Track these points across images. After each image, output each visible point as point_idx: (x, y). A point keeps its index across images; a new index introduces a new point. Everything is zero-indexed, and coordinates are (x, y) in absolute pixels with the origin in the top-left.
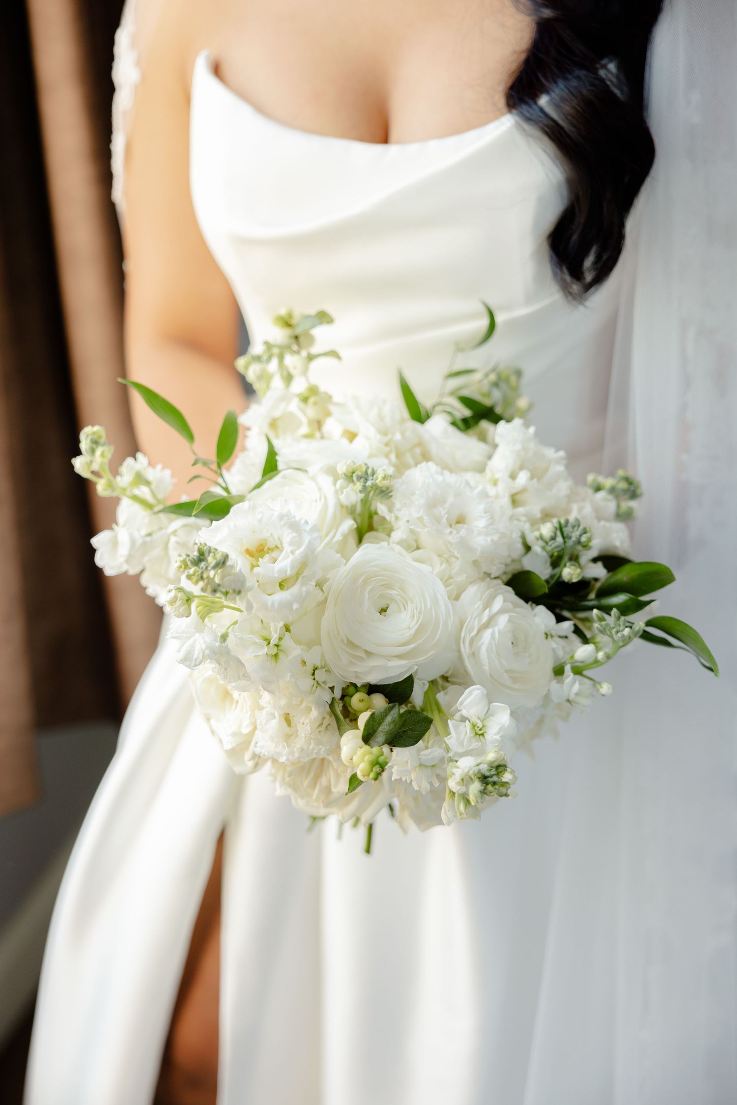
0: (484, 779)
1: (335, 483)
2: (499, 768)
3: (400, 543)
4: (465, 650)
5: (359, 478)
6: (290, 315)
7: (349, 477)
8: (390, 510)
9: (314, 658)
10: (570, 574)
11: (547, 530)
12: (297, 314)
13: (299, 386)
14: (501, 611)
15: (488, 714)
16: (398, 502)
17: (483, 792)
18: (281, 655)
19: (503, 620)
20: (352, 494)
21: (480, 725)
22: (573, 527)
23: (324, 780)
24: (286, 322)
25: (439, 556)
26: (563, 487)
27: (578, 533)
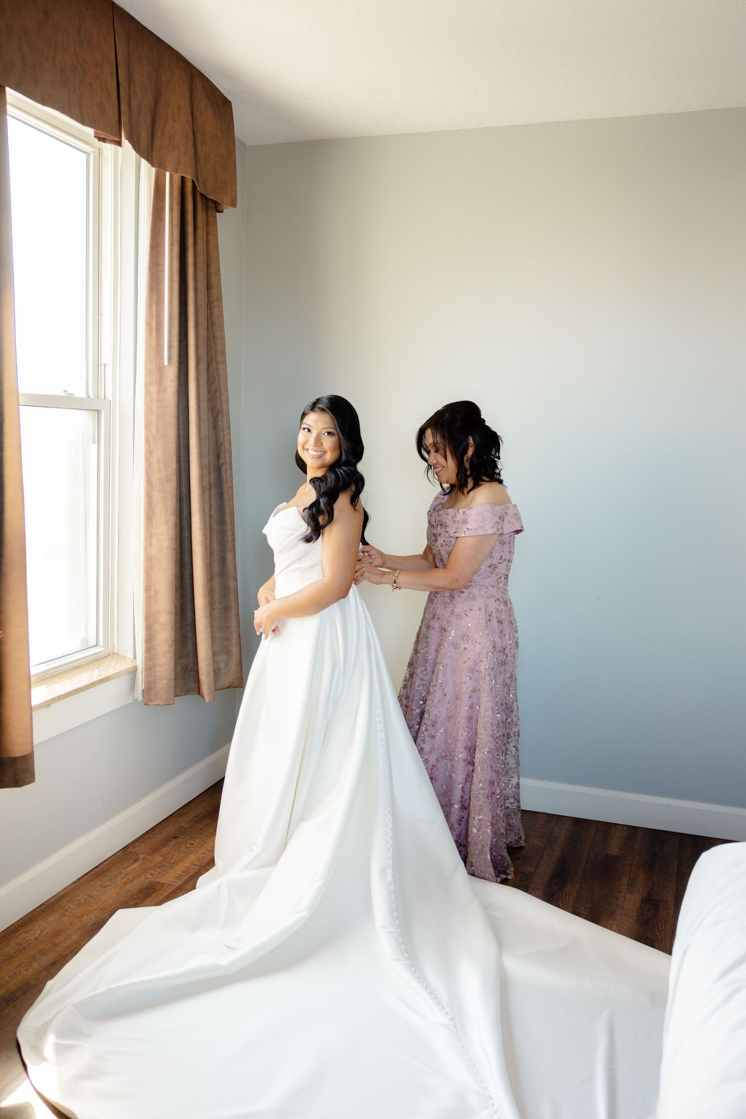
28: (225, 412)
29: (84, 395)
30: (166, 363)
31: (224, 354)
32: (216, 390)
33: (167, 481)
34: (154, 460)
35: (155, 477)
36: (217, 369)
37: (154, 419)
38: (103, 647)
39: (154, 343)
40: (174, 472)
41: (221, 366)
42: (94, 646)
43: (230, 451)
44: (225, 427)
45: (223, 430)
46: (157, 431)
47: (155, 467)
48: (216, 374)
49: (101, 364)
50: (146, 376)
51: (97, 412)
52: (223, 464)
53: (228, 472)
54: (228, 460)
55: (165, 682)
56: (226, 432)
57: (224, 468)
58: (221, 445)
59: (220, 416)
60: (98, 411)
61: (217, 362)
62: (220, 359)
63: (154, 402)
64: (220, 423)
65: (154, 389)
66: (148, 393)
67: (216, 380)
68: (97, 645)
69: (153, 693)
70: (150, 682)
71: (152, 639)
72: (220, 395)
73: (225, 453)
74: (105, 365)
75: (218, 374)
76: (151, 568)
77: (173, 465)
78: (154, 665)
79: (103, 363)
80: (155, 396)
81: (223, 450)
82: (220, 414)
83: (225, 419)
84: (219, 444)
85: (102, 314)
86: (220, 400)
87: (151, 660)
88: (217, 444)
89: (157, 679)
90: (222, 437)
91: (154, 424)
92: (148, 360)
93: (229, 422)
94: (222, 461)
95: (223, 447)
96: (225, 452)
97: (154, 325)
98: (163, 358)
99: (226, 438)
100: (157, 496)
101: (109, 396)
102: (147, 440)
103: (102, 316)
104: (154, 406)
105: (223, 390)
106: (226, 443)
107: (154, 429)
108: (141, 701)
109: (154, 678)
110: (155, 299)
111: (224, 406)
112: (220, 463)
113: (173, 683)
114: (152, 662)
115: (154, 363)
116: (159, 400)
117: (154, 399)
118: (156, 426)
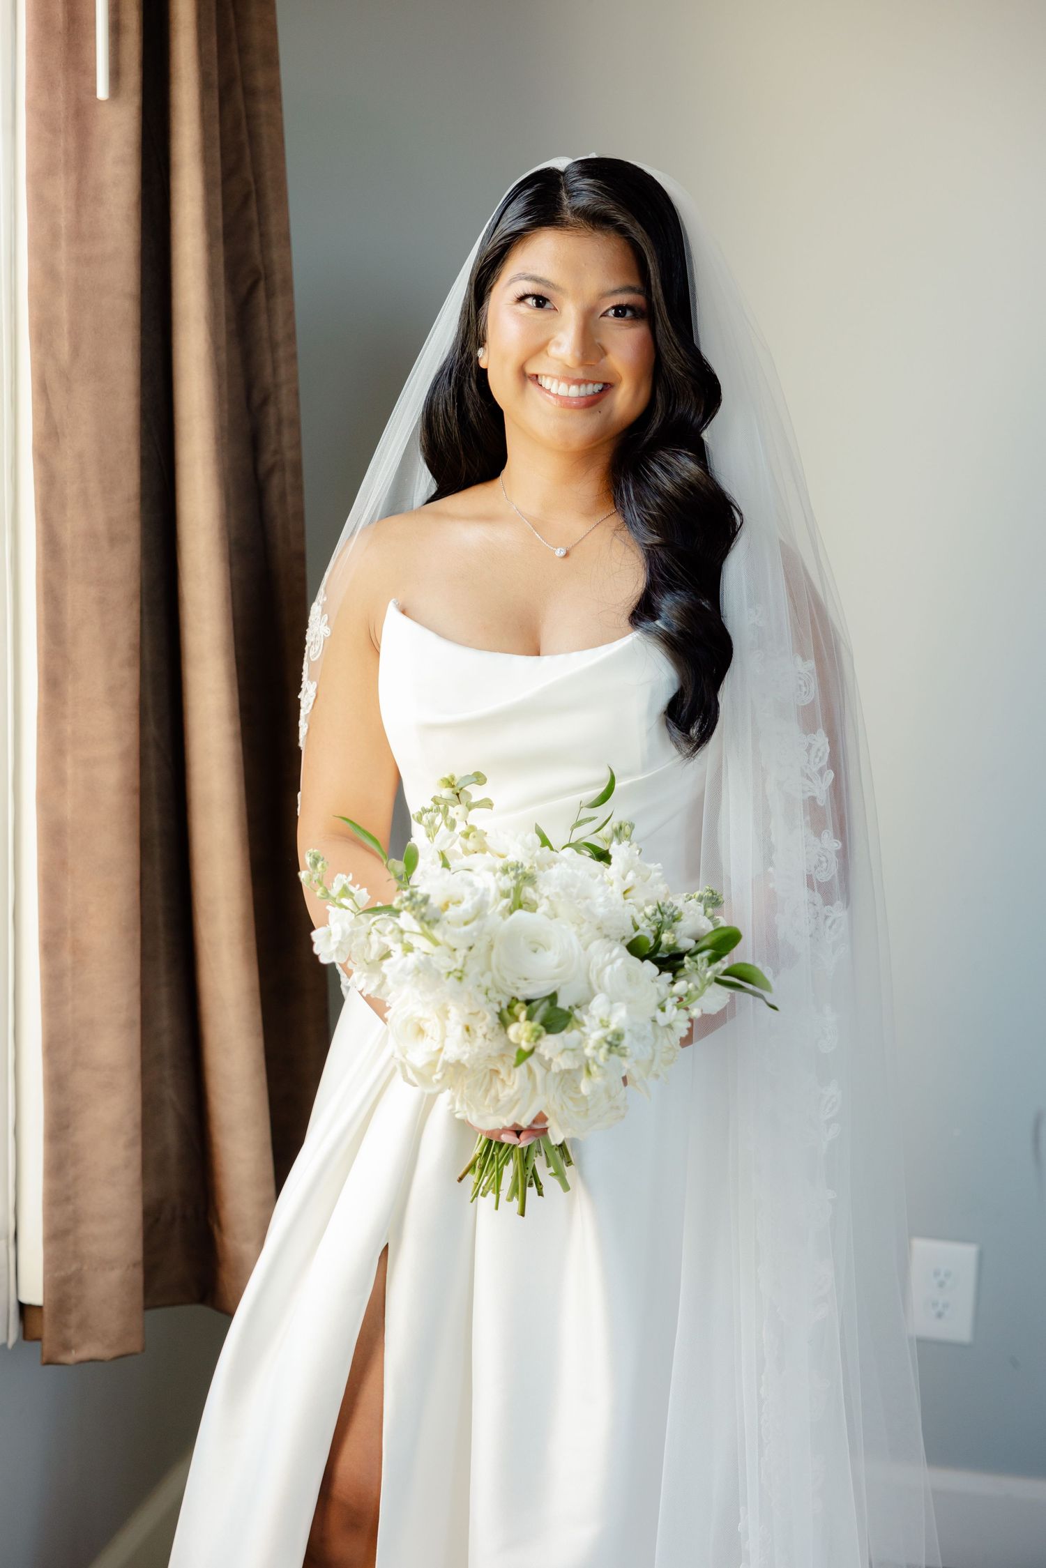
0: (610, 1044)
1: (494, 875)
2: (618, 1036)
3: (545, 914)
4: (593, 977)
5: (512, 869)
6: (453, 779)
7: (505, 871)
8: (536, 891)
9: (486, 981)
10: (668, 938)
11: (649, 910)
12: (457, 777)
13: (461, 827)
14: (618, 957)
15: (610, 1013)
16: (540, 884)
17: (610, 1051)
18: (464, 978)
19: (619, 962)
20: (508, 882)
21: (605, 1019)
22: (668, 907)
23: (493, 1092)
24: (450, 783)
25: (573, 923)
26: (662, 888)
27: (672, 910)
28: (278, 277)
30: (102, 92)
31: (271, 59)
32: (247, 198)
33: (113, 540)
34: (66, 465)
35: (72, 528)
36: (251, 117)
37: (63, 307)
40: (134, 506)
41: (263, 107)
43: (295, 423)
44: (280, 334)
45: (274, 347)
46: (76, 351)
47: (72, 490)
48: (244, 137)
50: (36, 140)
52: (271, 471)
53: (290, 499)
54: (289, 455)
55: (115, 1275)
56: (282, 353)
57: (275, 481)
58: (265, 401)
59: (261, 294)
61: (249, 93)
62: (260, 80)
63: (63, 244)
64: (262, 320)
65: (62, 190)
66: (42, 206)
67: (248, 159)
69: (74, 1318)
70: (66, 1281)
71: (68, 1127)
72: (259, 213)
73: (279, 432)
75: (253, 137)
76: (63, 863)
77: (128, 480)
78: (77, 1219)
80: (64, 220)
81: (271, 420)
82: (262, 284)
83: (279, 301)
84: (257, 398)
86: (262, 235)
87: (68, 1199)
88: (249, 397)
89: (85, 1268)
90: (268, 370)
91: (66, 328)
93: (290, 314)
94: (268, 459)
95: (271, 410)
96: (279, 422)
98: (92, 72)
99: (283, 372)
100: (79, 598)
102: (43, 389)
104: (62, 258)
105: (271, 196)
106: (284, 392)
107: (64, 347)
108: (15, 1345)
109: (74, 1267)
111: (275, 254)
112: (262, 469)
113: (138, 1274)
114: (71, 1208)
115: (60, 95)
116: (79, 235)
117: (63, 231)
118: (69, 332)
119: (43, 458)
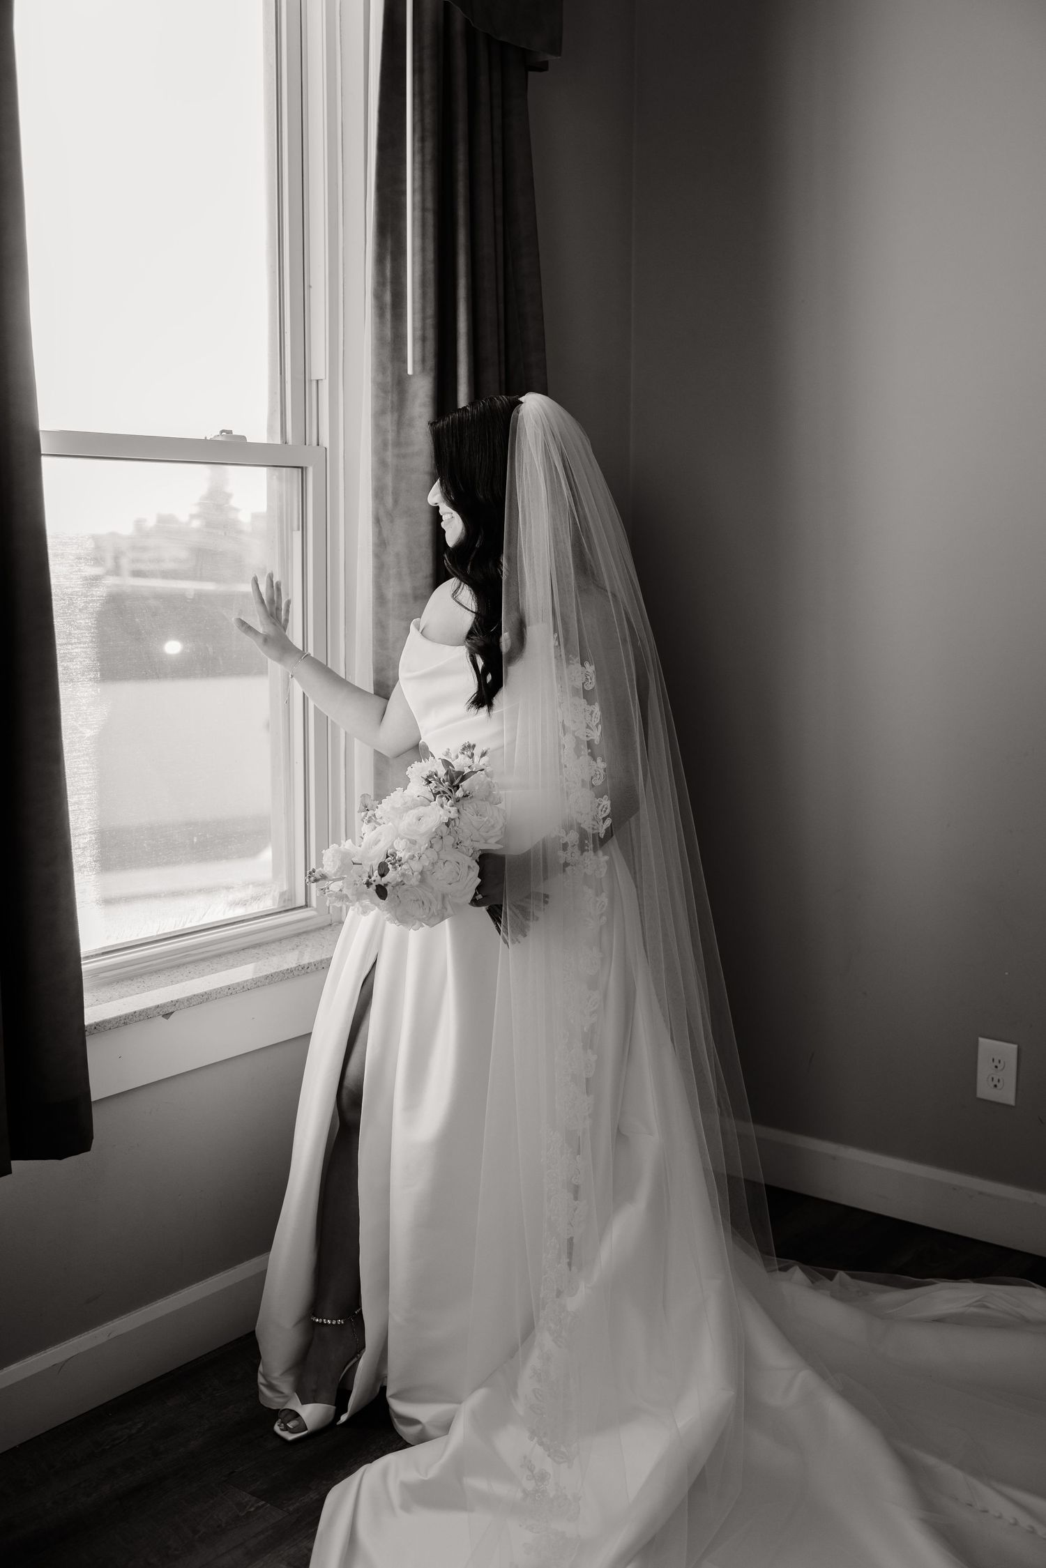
29: (278, 441)
30: (411, 370)
34: (390, 559)
35: (392, 591)
37: (390, 480)
38: (316, 910)
39: (388, 333)
42: (301, 907)
46: (396, 502)
47: (393, 572)
49: (311, 381)
50: (376, 397)
51: (300, 470)
60: (302, 468)
63: (390, 448)
65: (389, 421)
66: (378, 430)
68: (306, 906)
74: (318, 381)
79: (314, 377)
80: (390, 436)
85: (311, 284)
91: (391, 490)
92: (380, 367)
97: (388, 298)
98: (405, 362)
101: (325, 442)
102: (377, 521)
103: (311, 290)
104: (390, 456)
107: (389, 500)
110: (389, 249)
115: (389, 373)
116: (398, 444)
117: (390, 442)
118: (392, 493)
119: (377, 556)
